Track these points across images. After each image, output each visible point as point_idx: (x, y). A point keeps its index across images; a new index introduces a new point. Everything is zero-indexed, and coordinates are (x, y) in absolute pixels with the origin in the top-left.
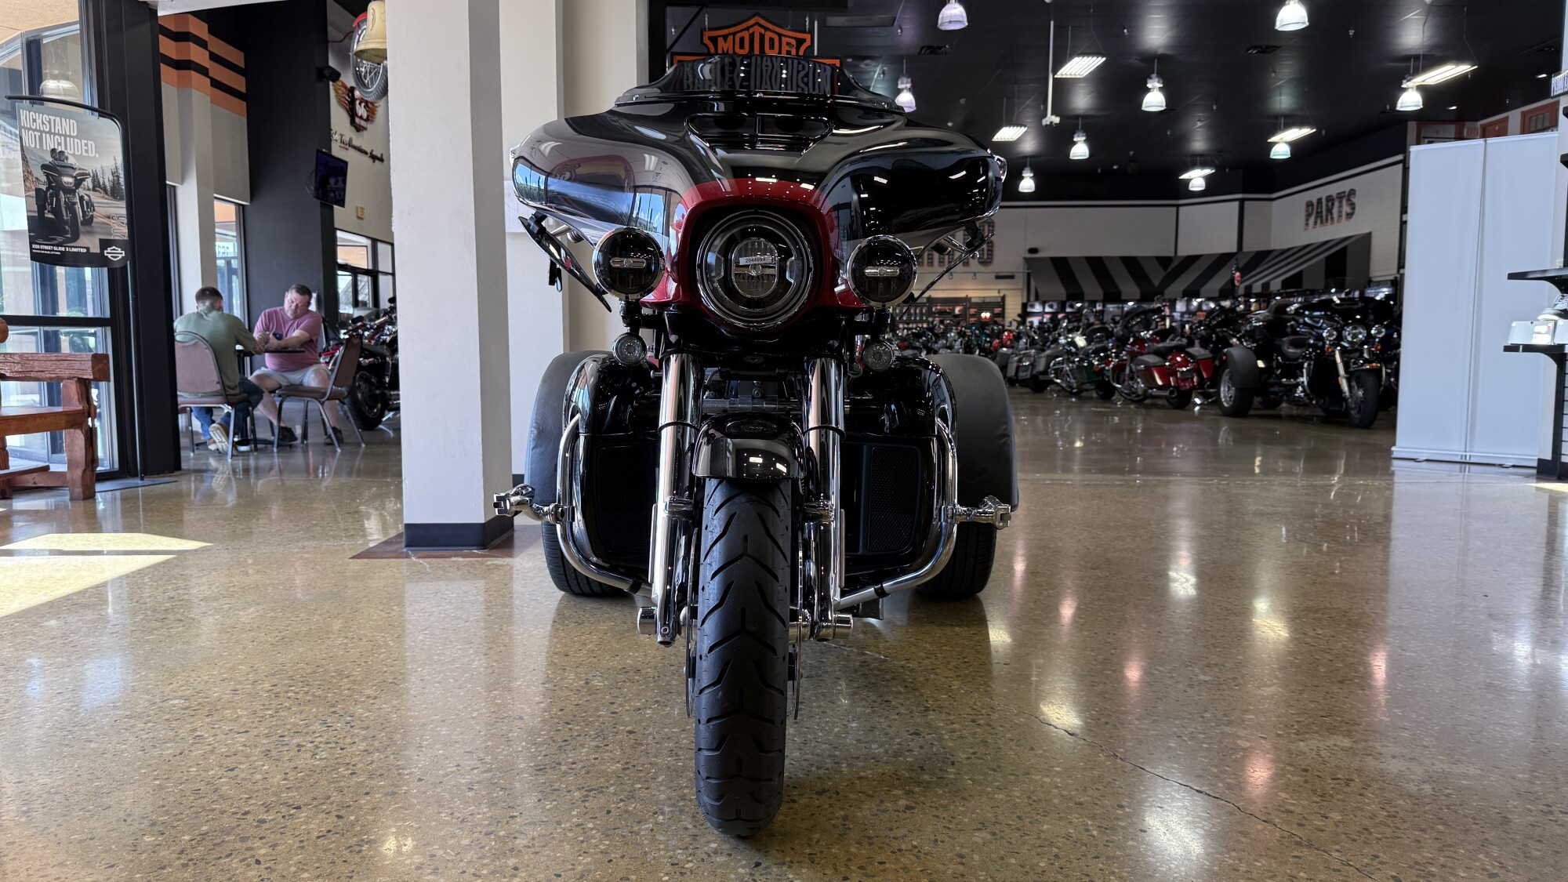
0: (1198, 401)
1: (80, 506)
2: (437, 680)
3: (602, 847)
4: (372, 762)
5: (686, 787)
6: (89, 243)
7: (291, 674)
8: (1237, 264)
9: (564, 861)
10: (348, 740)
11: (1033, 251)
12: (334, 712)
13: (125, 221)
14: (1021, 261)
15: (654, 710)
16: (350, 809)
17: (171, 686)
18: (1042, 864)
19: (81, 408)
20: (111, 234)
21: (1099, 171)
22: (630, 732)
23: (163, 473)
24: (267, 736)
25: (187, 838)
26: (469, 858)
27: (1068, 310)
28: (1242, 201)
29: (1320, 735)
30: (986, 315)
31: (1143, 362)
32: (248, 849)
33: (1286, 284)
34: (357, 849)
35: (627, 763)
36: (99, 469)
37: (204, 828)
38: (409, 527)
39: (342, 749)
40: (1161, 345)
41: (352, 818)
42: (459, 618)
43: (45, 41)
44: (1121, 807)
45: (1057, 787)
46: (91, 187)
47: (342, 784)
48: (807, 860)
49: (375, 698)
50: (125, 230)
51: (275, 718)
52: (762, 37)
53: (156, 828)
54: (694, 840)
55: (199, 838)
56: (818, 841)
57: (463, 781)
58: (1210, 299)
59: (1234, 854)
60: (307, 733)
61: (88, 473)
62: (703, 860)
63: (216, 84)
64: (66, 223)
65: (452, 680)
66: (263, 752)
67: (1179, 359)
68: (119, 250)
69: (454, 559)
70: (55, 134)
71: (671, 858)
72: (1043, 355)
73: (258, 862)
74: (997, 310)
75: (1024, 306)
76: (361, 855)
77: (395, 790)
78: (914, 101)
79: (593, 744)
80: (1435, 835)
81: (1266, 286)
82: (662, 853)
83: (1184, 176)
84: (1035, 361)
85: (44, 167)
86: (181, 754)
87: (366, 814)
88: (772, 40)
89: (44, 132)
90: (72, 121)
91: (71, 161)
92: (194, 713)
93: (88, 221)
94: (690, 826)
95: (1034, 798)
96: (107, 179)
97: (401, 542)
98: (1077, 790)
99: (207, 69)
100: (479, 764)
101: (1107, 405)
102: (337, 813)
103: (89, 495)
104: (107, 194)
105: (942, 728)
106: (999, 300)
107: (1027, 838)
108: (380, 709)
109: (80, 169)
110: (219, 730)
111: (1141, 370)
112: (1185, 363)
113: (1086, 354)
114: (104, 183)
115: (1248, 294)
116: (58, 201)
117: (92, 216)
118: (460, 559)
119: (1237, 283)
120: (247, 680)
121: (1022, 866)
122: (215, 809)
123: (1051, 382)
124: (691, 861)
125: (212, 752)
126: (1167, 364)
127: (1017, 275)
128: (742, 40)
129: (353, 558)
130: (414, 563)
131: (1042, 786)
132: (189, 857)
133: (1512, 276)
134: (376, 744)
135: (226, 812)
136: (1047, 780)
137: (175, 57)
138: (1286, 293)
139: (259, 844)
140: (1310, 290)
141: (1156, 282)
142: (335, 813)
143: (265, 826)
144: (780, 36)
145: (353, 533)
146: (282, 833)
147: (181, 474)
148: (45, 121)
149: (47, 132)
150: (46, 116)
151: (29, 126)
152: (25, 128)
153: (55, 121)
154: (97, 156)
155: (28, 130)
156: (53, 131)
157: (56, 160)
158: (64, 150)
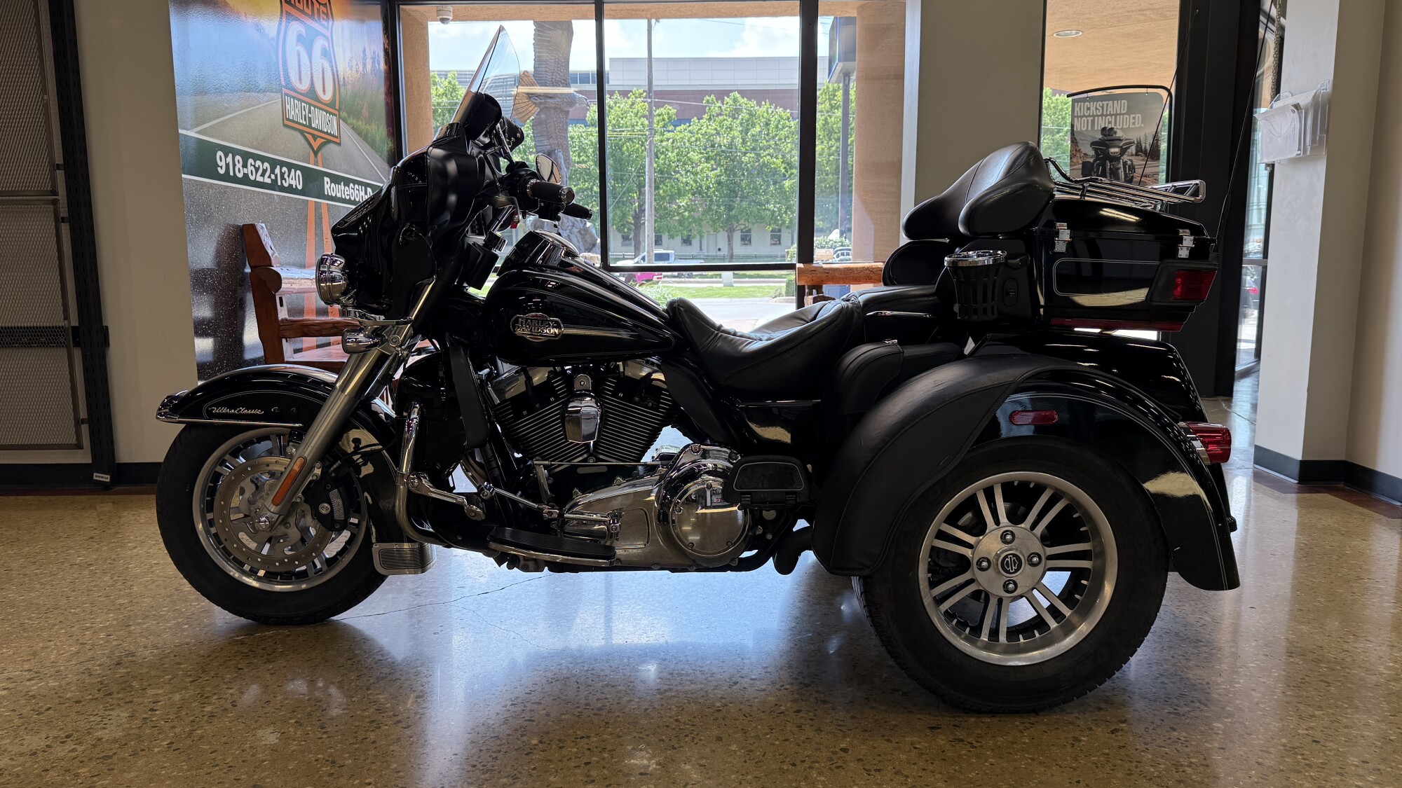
46: (1134, 153)
90: (1123, 101)
91: (1119, 134)
96: (1148, 143)
148: (1098, 107)
149: (1100, 116)
150: (1098, 103)
151: (1082, 114)
152: (1078, 117)
153: (1107, 104)
154: (1143, 125)
155: (1081, 117)
156: (1105, 113)
157: (1106, 136)
158: (1113, 126)
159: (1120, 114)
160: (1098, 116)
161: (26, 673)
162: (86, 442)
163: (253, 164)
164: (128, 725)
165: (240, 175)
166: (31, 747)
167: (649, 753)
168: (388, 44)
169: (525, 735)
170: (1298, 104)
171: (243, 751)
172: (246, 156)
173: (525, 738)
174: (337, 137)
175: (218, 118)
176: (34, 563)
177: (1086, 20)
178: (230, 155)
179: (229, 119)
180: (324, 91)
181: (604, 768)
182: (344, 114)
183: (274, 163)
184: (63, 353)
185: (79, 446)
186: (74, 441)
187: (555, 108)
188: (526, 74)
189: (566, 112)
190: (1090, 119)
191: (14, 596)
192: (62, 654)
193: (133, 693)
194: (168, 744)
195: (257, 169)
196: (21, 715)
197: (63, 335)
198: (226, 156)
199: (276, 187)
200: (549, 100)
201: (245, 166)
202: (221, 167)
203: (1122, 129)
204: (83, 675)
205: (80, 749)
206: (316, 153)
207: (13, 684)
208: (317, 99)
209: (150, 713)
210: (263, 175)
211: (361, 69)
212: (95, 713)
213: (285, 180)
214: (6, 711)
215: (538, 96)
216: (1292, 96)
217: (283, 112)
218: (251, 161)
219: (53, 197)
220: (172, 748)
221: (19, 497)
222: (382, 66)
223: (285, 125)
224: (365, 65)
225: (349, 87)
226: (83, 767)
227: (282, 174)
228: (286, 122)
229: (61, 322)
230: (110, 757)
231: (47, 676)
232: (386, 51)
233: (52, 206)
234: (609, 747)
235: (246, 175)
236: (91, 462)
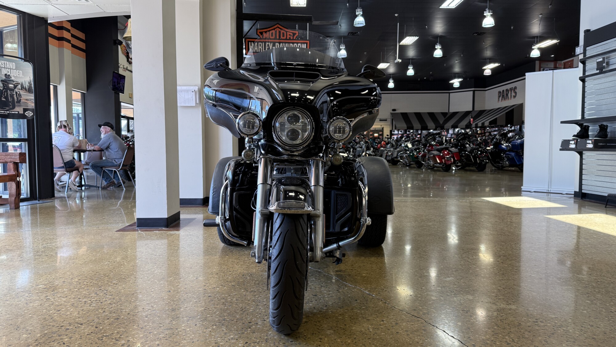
0: (454, 168)
1: (14, 212)
2: (141, 277)
3: (191, 337)
4: (112, 307)
5: (226, 316)
6: (19, 110)
7: (86, 275)
8: (472, 115)
9: (176, 342)
10: (104, 300)
11: (394, 110)
12: (100, 289)
13: (34, 101)
14: (390, 114)
15: (220, 288)
16: (101, 325)
17: (40, 280)
18: (349, 341)
19: (14, 173)
20: (28, 106)
21: (419, 80)
22: (209, 296)
23: (47, 198)
24: (74, 298)
25: (39, 335)
26: (142, 341)
27: (408, 133)
28: (474, 91)
29: (463, 295)
30: (376, 135)
31: (433, 154)
32: (60, 339)
33: (491, 123)
34: (101, 338)
35: (206, 308)
36: (22, 197)
37: (45, 332)
38: (138, 219)
39: (101, 303)
40: (439, 147)
41: (101, 328)
42: (153, 254)
43: (4, 32)
44: (383, 321)
45: (362, 314)
46: (20, 88)
47: (99, 315)
48: (265, 341)
49: (117, 284)
50: (33, 105)
51: (78, 292)
52: (280, 32)
53: (28, 332)
54: (225, 334)
55: (43, 335)
56: (271, 334)
57: (145, 314)
58: (462, 129)
59: (419, 337)
60: (89, 297)
61: (17, 199)
62: (227, 341)
63: (73, 46)
64: (10, 102)
65: (146, 278)
66: (72, 304)
67: (446, 153)
68: (31, 113)
69: (155, 232)
70: (6, 68)
71: (215, 341)
72: (396, 150)
73: (64, 344)
74: (380, 133)
75: (391, 131)
76: (102, 341)
77: (118, 317)
78: (346, 53)
79: (195, 301)
80: (493, 330)
81: (483, 124)
82: (213, 339)
83: (451, 82)
84: (393, 153)
85: (2, 81)
86: (41, 305)
87: (106, 326)
88: (283, 33)
89: (2, 67)
90: (13, 63)
91: (13, 78)
92: (47, 290)
93: (19, 101)
94: (225, 330)
95: (352, 318)
96: (26, 85)
97: (135, 225)
98: (369, 315)
99: (70, 40)
100: (151, 308)
101: (419, 170)
102: (96, 326)
103: (17, 207)
104: (26, 91)
105: (325, 293)
106: (381, 129)
107: (346, 332)
108: (118, 288)
109: (16, 81)
110: (56, 297)
111: (432, 157)
112: (448, 154)
113: (412, 151)
114: (25, 87)
115: (476, 127)
116: (7, 94)
117: (20, 100)
118: (157, 232)
119: (472, 123)
120: (69, 278)
121: (341, 342)
122: (51, 325)
123: (399, 161)
124: (222, 342)
125: (52, 304)
126: (441, 154)
127: (388, 119)
128: (272, 33)
129: (117, 231)
130: (140, 233)
131: (356, 314)
132: (39, 342)
133: (562, 122)
134: (114, 301)
135: (54, 326)
136: (358, 311)
137: (57, 36)
138: (491, 126)
139: (65, 337)
140: (500, 125)
141: (441, 122)
142: (95, 326)
143: (68, 331)
144: (286, 32)
145: (118, 222)
146: (74, 333)
147: (55, 199)
148: (3, 63)
153: (7, 63)
154: (23, 76)
157: (7, 78)
158: (10, 74)
159: (12, 69)
203: (14, 76)
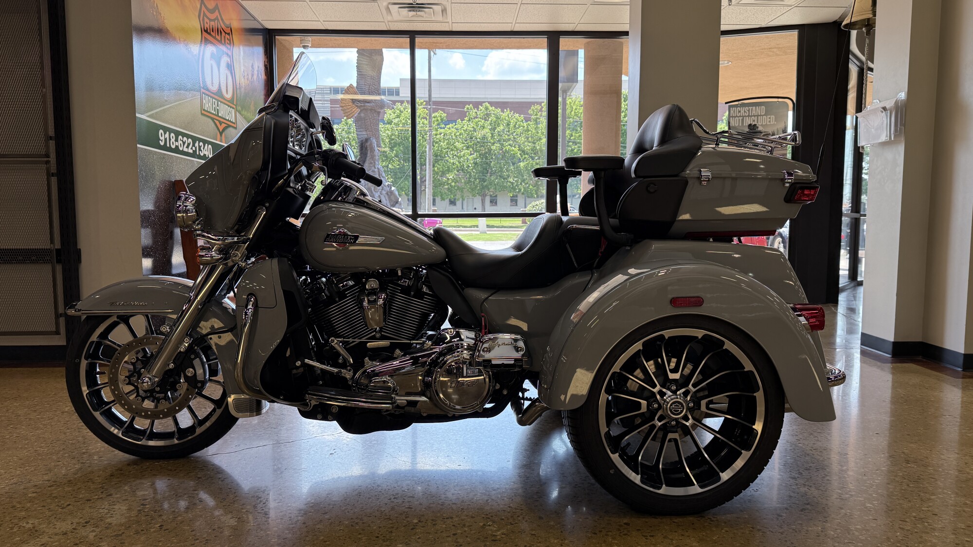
90: (762, 107)
91: (760, 128)
148: (746, 111)
149: (747, 116)
150: (747, 108)
151: (735, 115)
152: (732, 117)
153: (752, 109)
154: (775, 123)
155: (735, 117)
156: (750, 115)
157: (751, 129)
158: (756, 123)
159: (760, 115)
160: (745, 116)
161: (47, 482)
162: (63, 330)
163: (182, 139)
164: (128, 515)
165: (173, 147)
166: (62, 529)
167: (495, 527)
168: (267, 62)
169: (408, 517)
170: (885, 107)
171: (214, 530)
172: (177, 134)
173: (409, 519)
174: (234, 123)
175: (161, 107)
176: (35, 411)
177: (735, 55)
178: (168, 133)
179: (167, 108)
180: (227, 92)
181: (467, 537)
182: (239, 108)
183: (195, 139)
184: (48, 268)
185: (57, 333)
186: (54, 329)
187: (371, 110)
188: (351, 86)
189: (378, 112)
190: (741, 118)
191: (25, 433)
192: (70, 470)
193: (126, 494)
194: (159, 526)
195: (184, 143)
196: (50, 509)
197: (50, 255)
198: (165, 133)
199: (196, 156)
200: (367, 104)
201: (176, 140)
202: (162, 141)
203: (762, 125)
204: (88, 483)
205: (98, 530)
206: (221, 134)
207: (39, 490)
208: (222, 96)
209: (142, 507)
210: (188, 147)
211: (250, 78)
212: (102, 507)
213: (201, 151)
214: (38, 507)
215: (359, 101)
216: (880, 102)
217: (201, 106)
218: (180, 137)
219: (48, 159)
220: (163, 529)
221: (13, 369)
222: (263, 76)
223: (202, 114)
224: (253, 75)
225: (243, 90)
226: (102, 542)
227: (200, 147)
228: (203, 112)
229: (46, 245)
230: (121, 535)
231: (62, 484)
232: (265, 66)
233: (45, 165)
234: (467, 524)
235: (177, 147)
236: (65, 344)
